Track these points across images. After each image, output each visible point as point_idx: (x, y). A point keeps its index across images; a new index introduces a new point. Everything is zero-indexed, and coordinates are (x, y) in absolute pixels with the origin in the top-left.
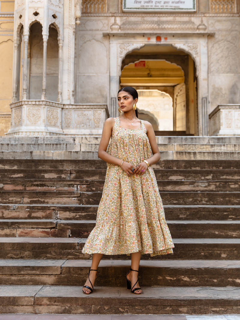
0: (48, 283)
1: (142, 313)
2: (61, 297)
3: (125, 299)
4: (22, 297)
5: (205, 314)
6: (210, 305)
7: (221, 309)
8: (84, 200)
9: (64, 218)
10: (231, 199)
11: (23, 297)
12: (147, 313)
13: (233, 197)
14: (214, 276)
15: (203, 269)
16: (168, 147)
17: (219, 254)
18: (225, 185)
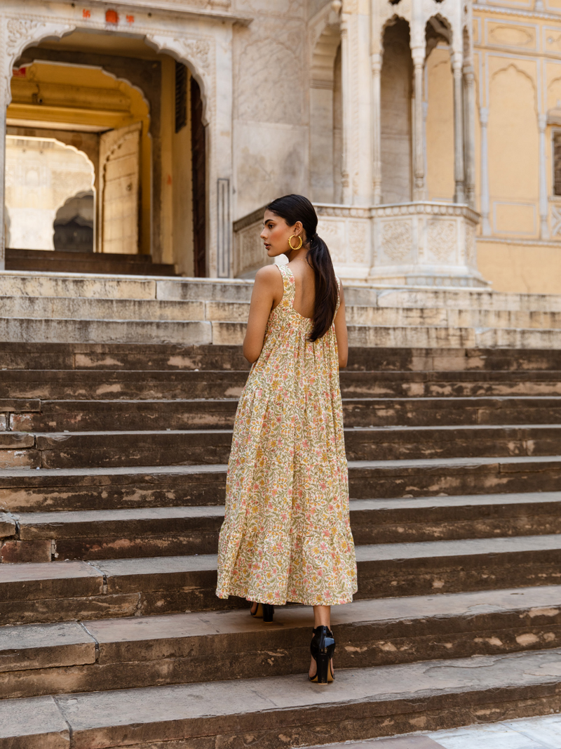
0: (63, 689)
1: (331, 739)
2: (138, 725)
4: (40, 735)
5: (463, 725)
6: (472, 704)
7: (493, 710)
8: (44, 457)
9: (14, 508)
10: (393, 445)
11: (43, 734)
12: (342, 740)
13: (399, 440)
14: (446, 635)
15: (424, 621)
16: (191, 309)
17: (429, 580)
18: (365, 411)
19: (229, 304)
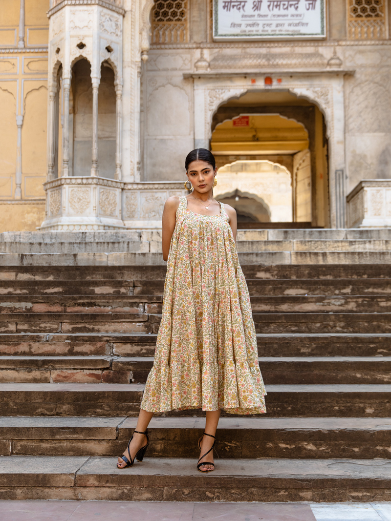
0: (97, 453)
1: (242, 499)
2: (115, 475)
3: (215, 478)
4: (57, 474)
5: (340, 501)
6: (348, 487)
7: (365, 494)
8: (154, 327)
9: (124, 354)
10: (380, 323)
11: (59, 474)
12: (250, 500)
13: (385, 320)
14: (354, 442)
15: (337, 431)
16: (284, 245)
17: (363, 408)
18: (371, 303)
19: (308, 241)
